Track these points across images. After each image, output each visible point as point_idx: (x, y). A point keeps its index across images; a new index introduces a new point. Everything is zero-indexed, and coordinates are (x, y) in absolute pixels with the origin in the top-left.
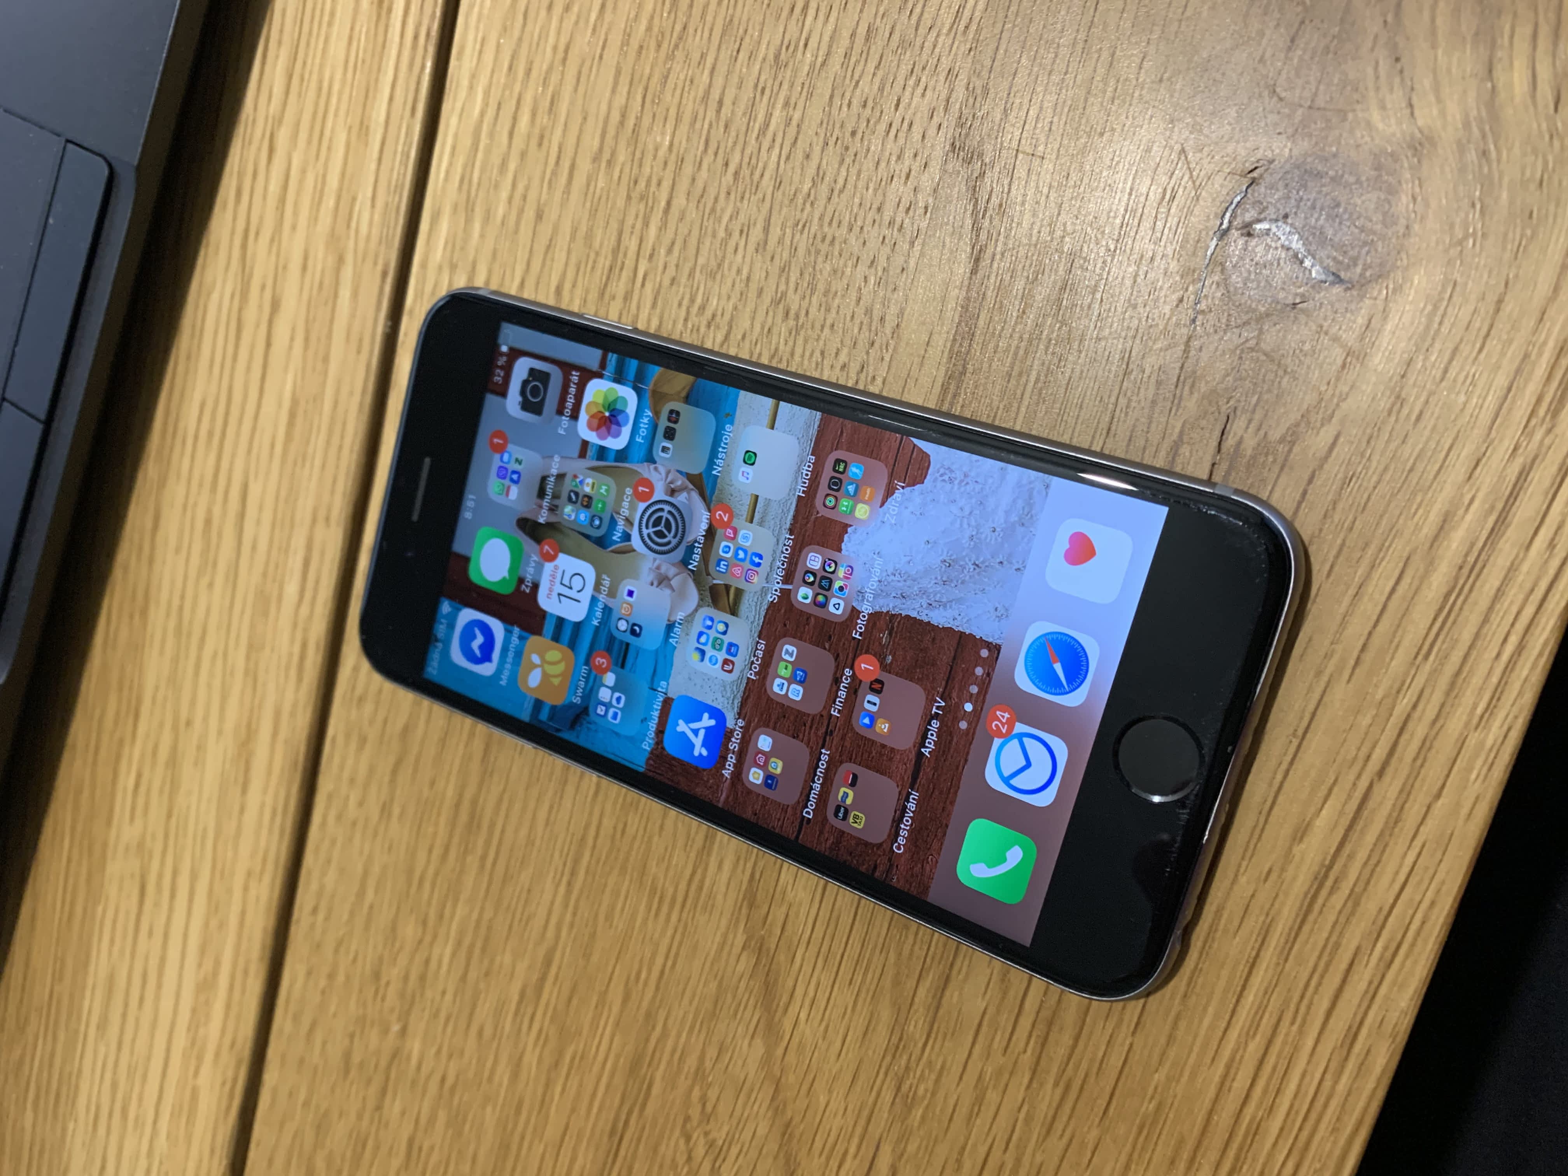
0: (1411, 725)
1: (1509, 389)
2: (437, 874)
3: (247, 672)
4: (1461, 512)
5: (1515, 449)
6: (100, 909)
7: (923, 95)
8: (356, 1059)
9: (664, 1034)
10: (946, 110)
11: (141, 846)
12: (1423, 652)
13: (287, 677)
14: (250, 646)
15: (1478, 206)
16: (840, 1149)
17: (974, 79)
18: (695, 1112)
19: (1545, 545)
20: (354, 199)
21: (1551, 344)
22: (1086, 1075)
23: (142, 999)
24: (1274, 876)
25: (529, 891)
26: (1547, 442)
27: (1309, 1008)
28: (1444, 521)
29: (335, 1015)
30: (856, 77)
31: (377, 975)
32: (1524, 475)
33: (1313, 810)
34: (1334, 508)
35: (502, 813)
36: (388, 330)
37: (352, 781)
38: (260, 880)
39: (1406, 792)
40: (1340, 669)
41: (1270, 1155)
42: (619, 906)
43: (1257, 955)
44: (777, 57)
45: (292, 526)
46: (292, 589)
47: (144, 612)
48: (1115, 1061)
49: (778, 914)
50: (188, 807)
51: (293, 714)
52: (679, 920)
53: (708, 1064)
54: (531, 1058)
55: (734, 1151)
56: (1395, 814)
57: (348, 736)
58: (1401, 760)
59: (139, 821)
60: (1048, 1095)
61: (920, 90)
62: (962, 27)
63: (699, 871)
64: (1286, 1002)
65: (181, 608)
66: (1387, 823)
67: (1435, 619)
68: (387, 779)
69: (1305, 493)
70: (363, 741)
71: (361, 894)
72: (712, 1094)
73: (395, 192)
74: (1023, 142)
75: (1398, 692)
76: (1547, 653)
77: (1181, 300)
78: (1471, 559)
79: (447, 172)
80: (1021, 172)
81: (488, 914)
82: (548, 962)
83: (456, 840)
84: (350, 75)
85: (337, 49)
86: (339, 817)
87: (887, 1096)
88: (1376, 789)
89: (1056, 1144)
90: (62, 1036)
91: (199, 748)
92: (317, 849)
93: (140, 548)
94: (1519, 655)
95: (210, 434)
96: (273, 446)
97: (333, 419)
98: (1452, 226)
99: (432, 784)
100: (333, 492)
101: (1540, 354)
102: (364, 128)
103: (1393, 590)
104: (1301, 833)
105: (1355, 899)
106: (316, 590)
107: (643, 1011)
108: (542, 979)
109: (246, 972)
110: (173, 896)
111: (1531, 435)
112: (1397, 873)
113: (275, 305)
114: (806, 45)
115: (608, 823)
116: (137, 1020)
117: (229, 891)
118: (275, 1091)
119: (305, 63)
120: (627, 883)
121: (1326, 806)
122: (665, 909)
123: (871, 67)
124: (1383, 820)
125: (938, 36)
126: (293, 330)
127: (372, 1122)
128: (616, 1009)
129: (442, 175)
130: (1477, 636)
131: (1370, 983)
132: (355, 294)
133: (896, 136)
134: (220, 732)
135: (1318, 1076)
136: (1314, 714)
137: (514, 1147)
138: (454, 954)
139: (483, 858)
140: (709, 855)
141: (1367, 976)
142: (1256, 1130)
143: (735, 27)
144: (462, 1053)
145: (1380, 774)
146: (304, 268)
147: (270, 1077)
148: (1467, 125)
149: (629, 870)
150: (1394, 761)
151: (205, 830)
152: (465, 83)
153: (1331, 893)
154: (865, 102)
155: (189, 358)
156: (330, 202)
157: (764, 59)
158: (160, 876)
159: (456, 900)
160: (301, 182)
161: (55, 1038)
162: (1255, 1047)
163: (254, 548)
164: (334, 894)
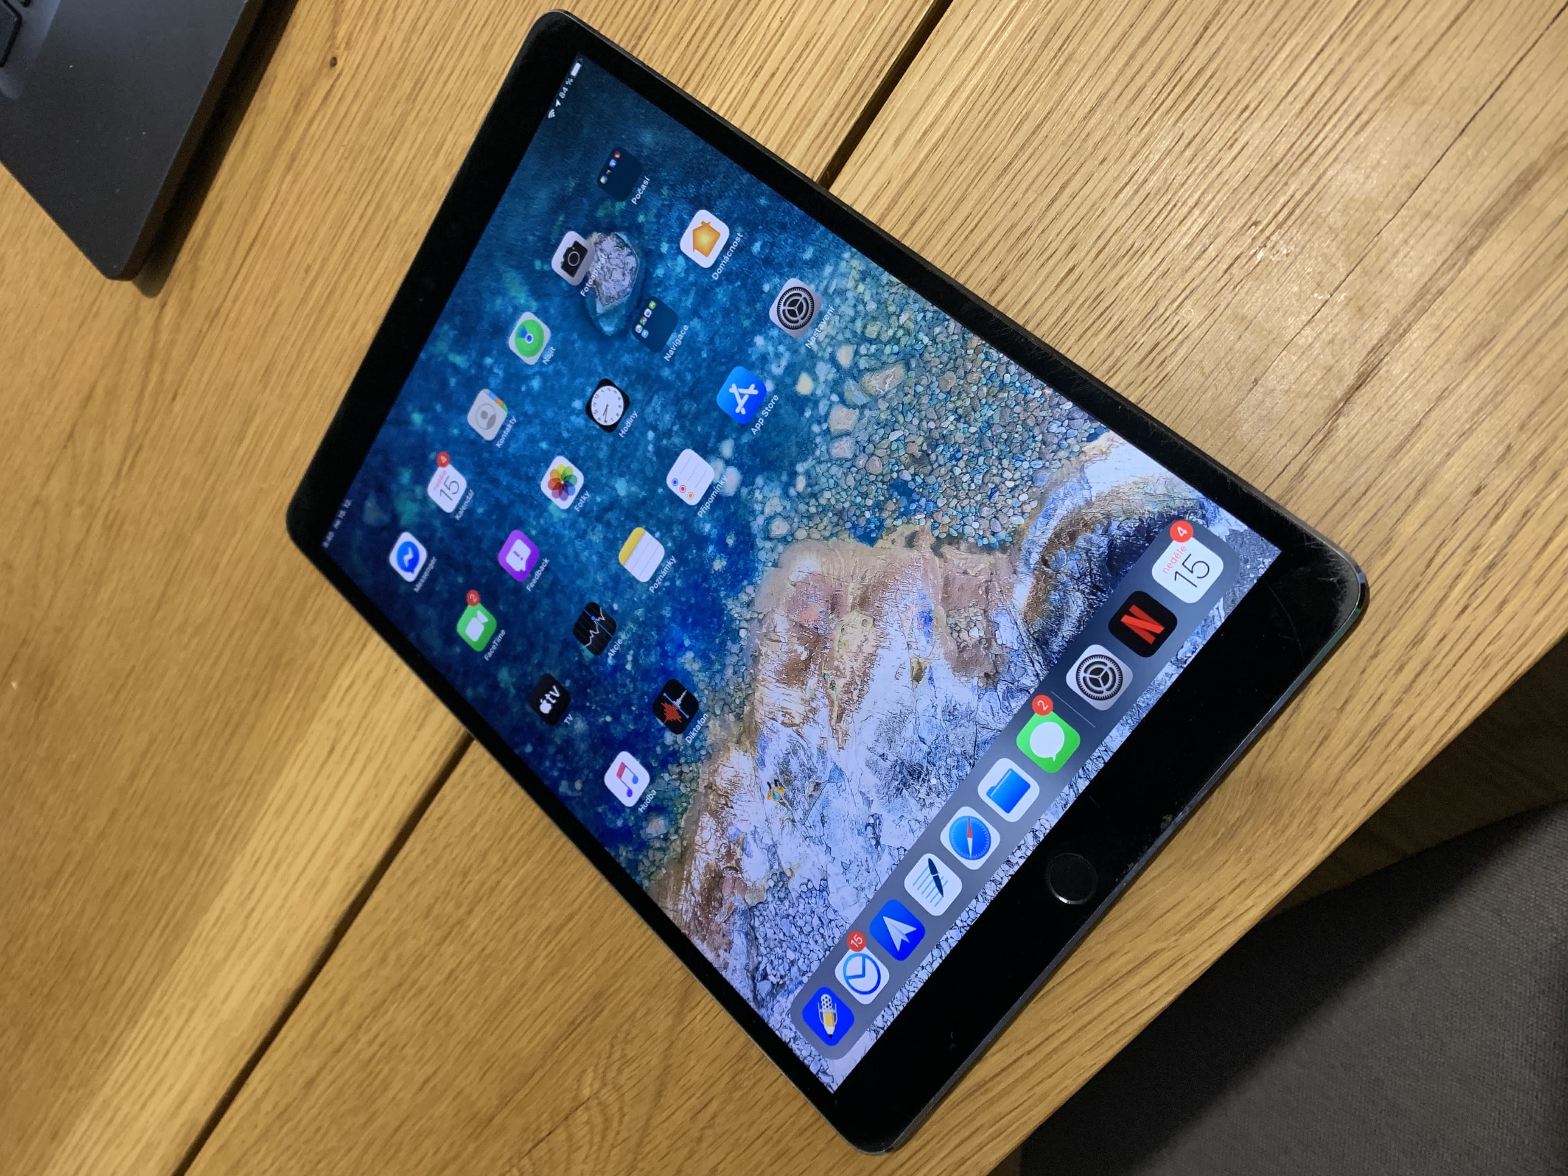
0: (1052, 1039)
1: (1167, 911)
2: (522, 839)
4: (1119, 955)
5: (1156, 940)
6: (299, 746)
8: (435, 912)
9: (620, 988)
11: (339, 723)
12: (1073, 1008)
16: (691, 1091)
18: (621, 1036)
19: (1151, 990)
21: (1196, 901)
23: (310, 811)
26: (1173, 945)
28: (1110, 954)
29: (431, 882)
31: (465, 874)
32: (1154, 954)
38: (411, 784)
39: (1036, 1067)
53: (638, 1015)
54: (539, 964)
55: (635, 1065)
56: (1027, 1074)
58: (1040, 1052)
59: (343, 709)
66: (1021, 1076)
67: (1085, 997)
71: (473, 825)
72: (634, 1032)
78: (1115, 979)
81: (545, 875)
82: (570, 918)
86: (475, 776)
87: (726, 1078)
88: (1024, 1058)
89: (802, 1142)
90: (249, 805)
94: (1114, 1034)
103: (1073, 973)
105: (991, 1102)
107: (613, 970)
108: (562, 926)
109: (383, 830)
110: (351, 763)
111: (1169, 937)
112: (1016, 1101)
117: (389, 780)
121: (998, 1054)
124: (1020, 1074)
127: (432, 950)
128: (599, 962)
130: (1100, 1015)
131: (981, 1143)
137: (512, 1004)
138: (515, 887)
141: (980, 1140)
144: (501, 940)
145: (1029, 1053)
147: (377, 895)
150: (1036, 1051)
151: (385, 737)
153: (982, 1094)
158: (346, 748)
159: (529, 858)
161: (244, 803)
164: (455, 816)
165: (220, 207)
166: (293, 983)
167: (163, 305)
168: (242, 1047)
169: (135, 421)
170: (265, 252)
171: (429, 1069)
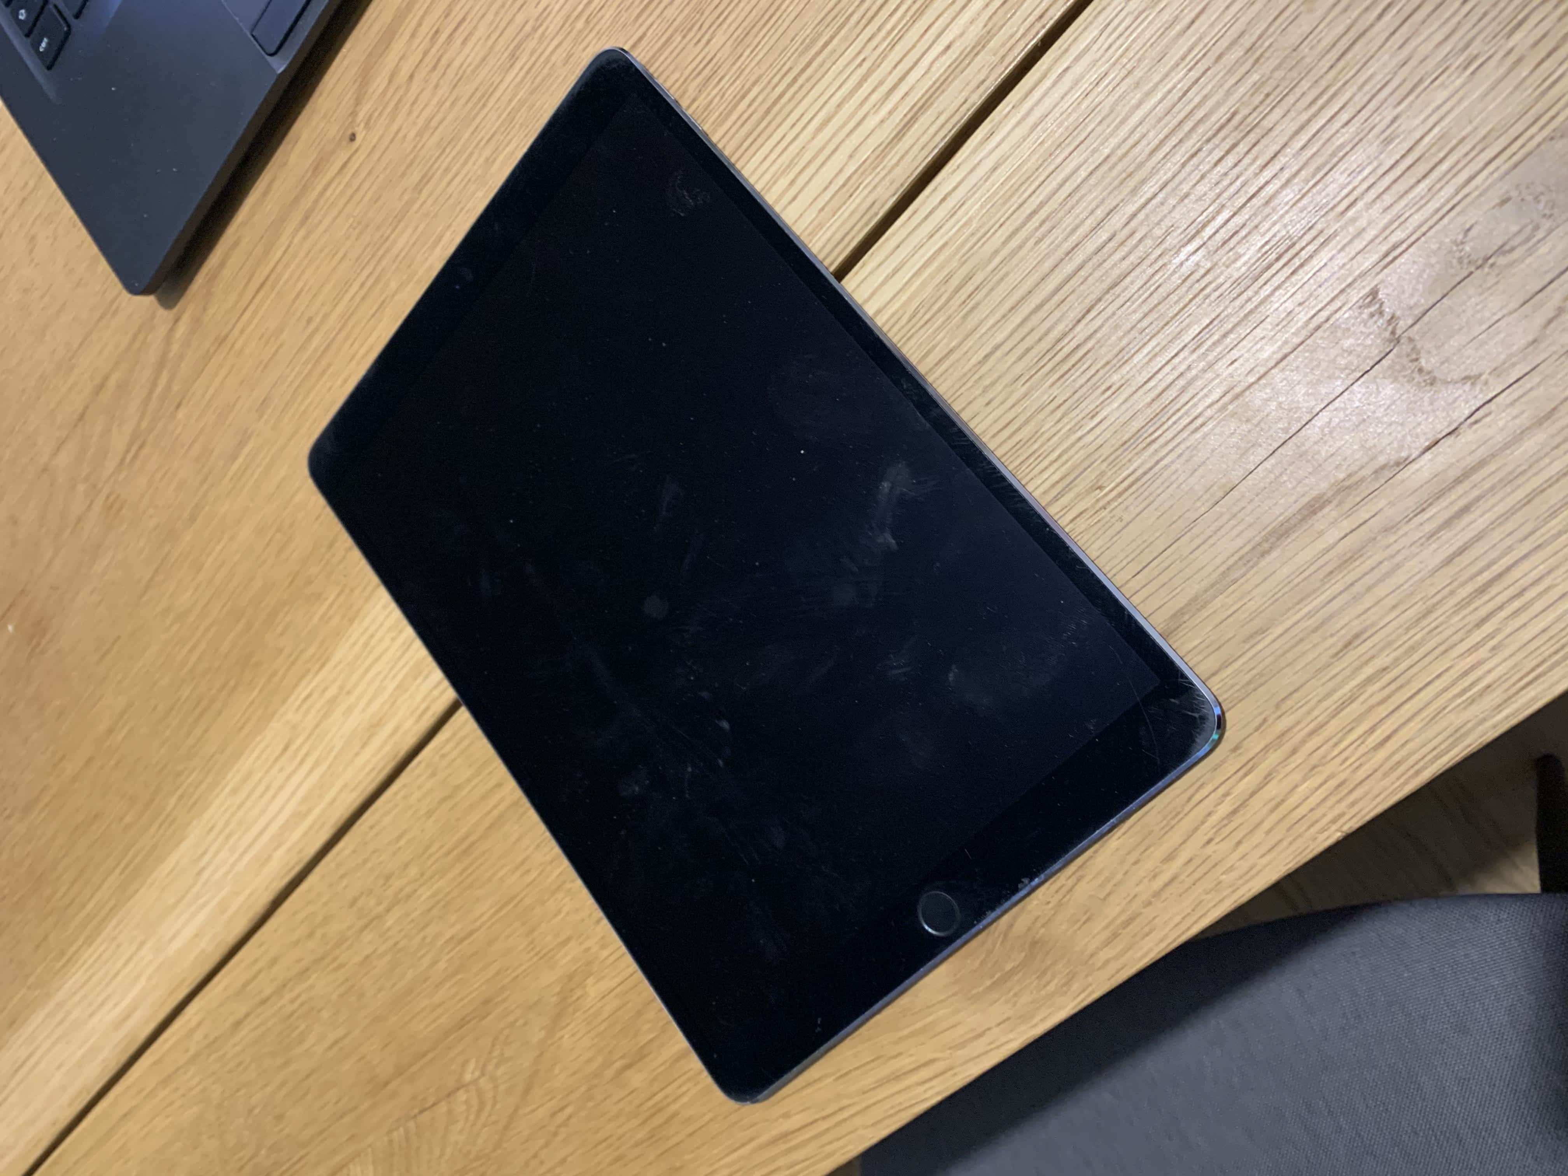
23: (261, 796)
54: (442, 965)
71: (399, 838)
108: (464, 939)
110: (301, 763)
165: (236, 243)
166: (232, 938)
167: (177, 320)
168: (183, 980)
169: (141, 418)
170: (273, 295)
171: (341, 1032)
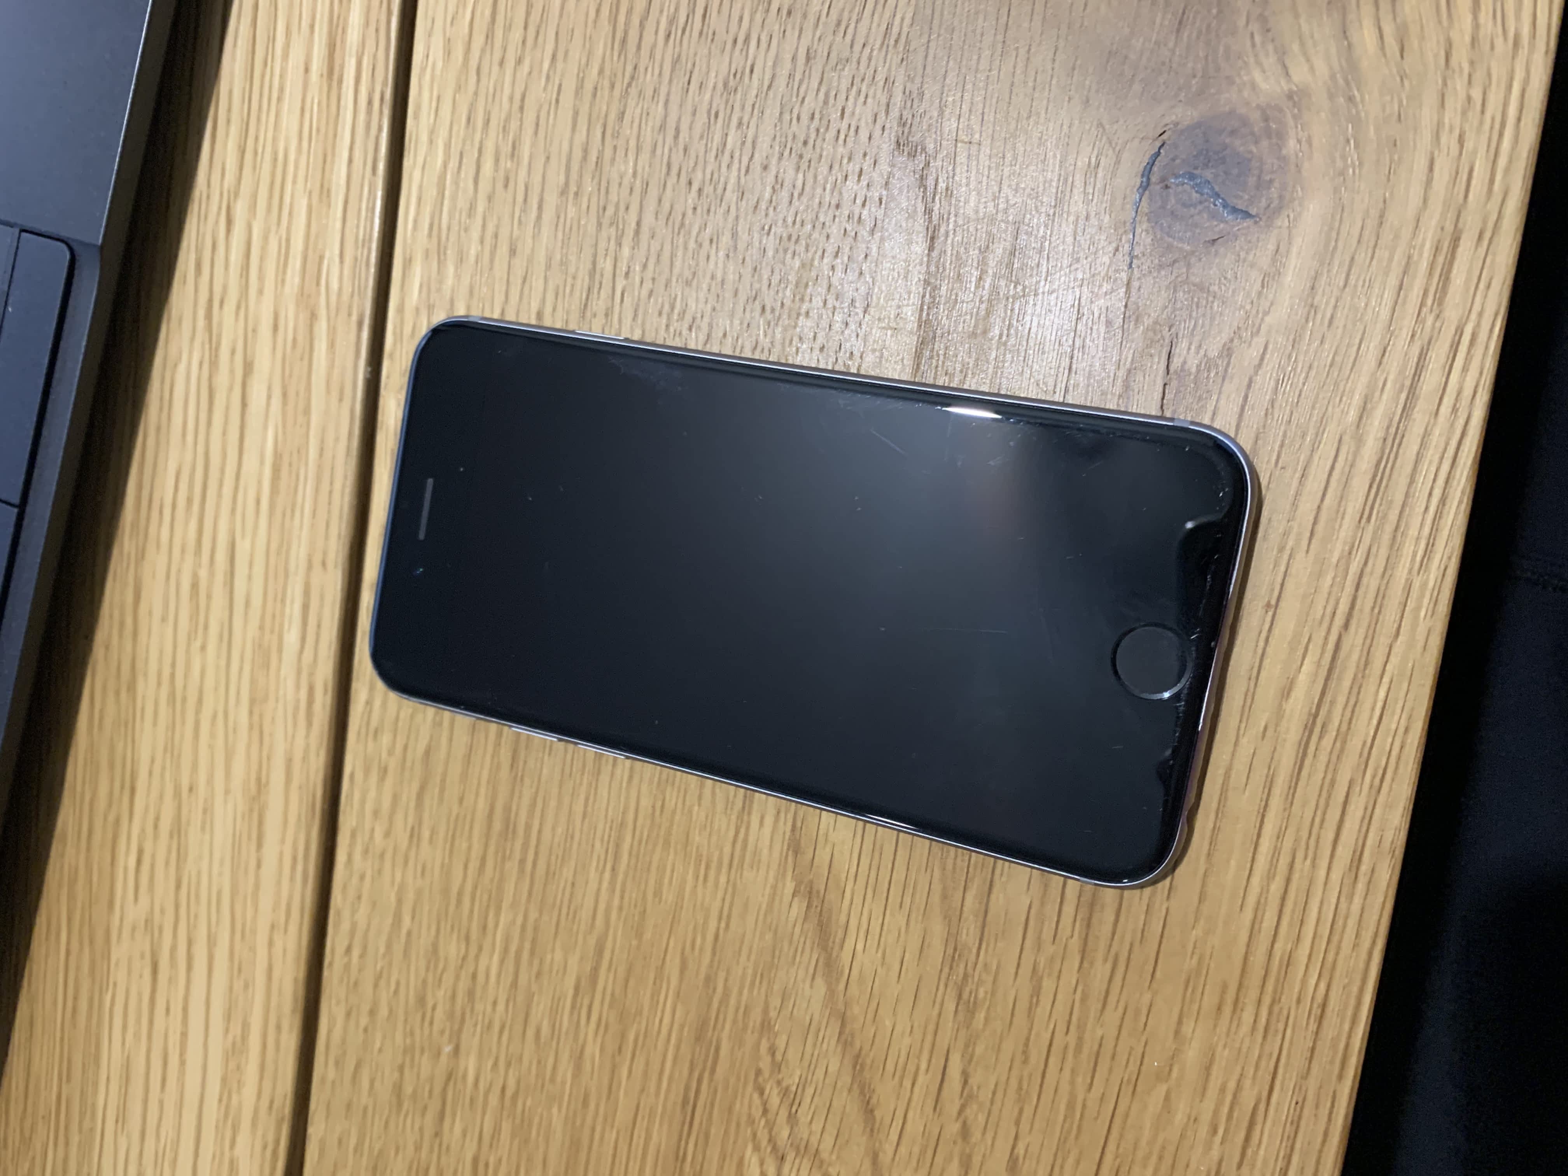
0: (1365, 580)
1: (1400, 288)
2: (475, 887)
3: (251, 727)
4: (1377, 394)
5: (1413, 336)
6: (108, 998)
7: (865, 102)
10: (887, 112)
12: (1364, 517)
13: (295, 724)
14: (252, 702)
15: (1352, 142)
17: (909, 85)
19: (1450, 410)
20: (321, 258)
21: (1428, 245)
22: (1132, 945)
24: (1270, 733)
25: (573, 884)
26: (1438, 324)
27: (1317, 842)
28: (1365, 403)
29: (380, 1050)
30: (801, 95)
31: (421, 1001)
32: (1423, 356)
33: (1295, 666)
34: (1273, 407)
35: (538, 814)
36: (368, 376)
37: (376, 813)
38: (286, 931)
39: (1370, 638)
40: (1298, 541)
41: (1304, 981)
42: (666, 881)
43: (1266, 805)
44: (725, 85)
45: (287, 576)
46: (292, 637)
47: (132, 688)
48: (1156, 927)
49: (823, 856)
50: (199, 873)
51: (305, 759)
52: (728, 882)
53: (773, 1014)
56: (1363, 659)
57: (367, 771)
58: (1361, 611)
59: (144, 899)
60: (1100, 971)
61: (862, 98)
62: (892, 42)
63: (743, 831)
64: (1297, 841)
65: (173, 675)
66: (1358, 667)
67: (1371, 487)
68: (412, 804)
69: (1246, 397)
70: (384, 771)
73: (363, 246)
74: (960, 132)
75: (1350, 553)
76: (1465, 500)
77: (1117, 250)
78: (1393, 430)
79: (415, 221)
80: (962, 158)
81: (533, 915)
82: (600, 950)
83: (492, 849)
84: (305, 144)
85: (290, 121)
86: (366, 851)
87: (950, 1006)
88: (1344, 639)
89: (1112, 1017)
90: (75, 1139)
91: (205, 811)
92: (345, 887)
93: (122, 624)
94: (1444, 505)
95: (190, 501)
96: (258, 502)
97: (320, 467)
98: (1334, 161)
99: (461, 800)
100: (327, 537)
101: (1421, 255)
102: (325, 192)
103: (1332, 468)
104: (1286, 692)
105: (1343, 737)
106: (318, 635)
107: (702, 976)
109: (279, 1028)
111: (1424, 322)
112: (1373, 709)
113: (248, 367)
114: (752, 71)
115: (645, 802)
116: (161, 1103)
117: (253, 949)
118: (322, 1143)
119: (257, 138)
120: (671, 857)
121: (1306, 662)
122: (712, 873)
123: (815, 84)
124: (1354, 665)
125: (872, 50)
126: (269, 388)
127: (431, 1151)
129: (410, 226)
130: (1407, 495)
131: (1366, 809)
132: (332, 345)
133: (845, 141)
134: (227, 792)
135: (1334, 901)
136: (1282, 585)
137: (585, 1142)
139: (522, 861)
140: (749, 814)
141: (1361, 806)
142: (1289, 962)
143: (684, 61)
145: (1346, 626)
146: (275, 328)
147: (315, 1130)
148: (1333, 77)
149: (672, 845)
150: (1356, 612)
152: (424, 138)
153: (1321, 738)
154: (813, 114)
155: (158, 429)
156: (295, 263)
157: (714, 88)
158: (174, 949)
159: (499, 909)
160: (264, 249)
161: (67, 1144)
162: (1276, 887)
163: (247, 604)
164: (368, 930)
